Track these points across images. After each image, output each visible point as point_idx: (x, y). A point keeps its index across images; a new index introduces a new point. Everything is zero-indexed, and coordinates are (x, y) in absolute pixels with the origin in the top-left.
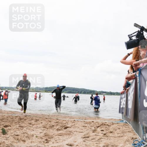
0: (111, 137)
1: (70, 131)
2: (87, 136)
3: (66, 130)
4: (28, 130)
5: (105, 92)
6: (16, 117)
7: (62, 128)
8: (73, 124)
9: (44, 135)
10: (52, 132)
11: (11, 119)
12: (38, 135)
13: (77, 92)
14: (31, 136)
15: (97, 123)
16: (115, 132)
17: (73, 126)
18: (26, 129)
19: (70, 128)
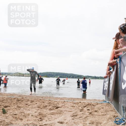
0: (96, 115)
1: (61, 110)
2: (75, 114)
3: (57, 109)
4: (24, 110)
5: (91, 77)
6: (14, 99)
7: (54, 108)
8: (63, 104)
9: (38, 114)
10: (45, 112)
11: (10, 101)
12: (33, 114)
13: (66, 77)
14: (27, 115)
15: (84, 104)
16: (100, 111)
17: (63, 106)
18: (24, 109)
19: (61, 108)
